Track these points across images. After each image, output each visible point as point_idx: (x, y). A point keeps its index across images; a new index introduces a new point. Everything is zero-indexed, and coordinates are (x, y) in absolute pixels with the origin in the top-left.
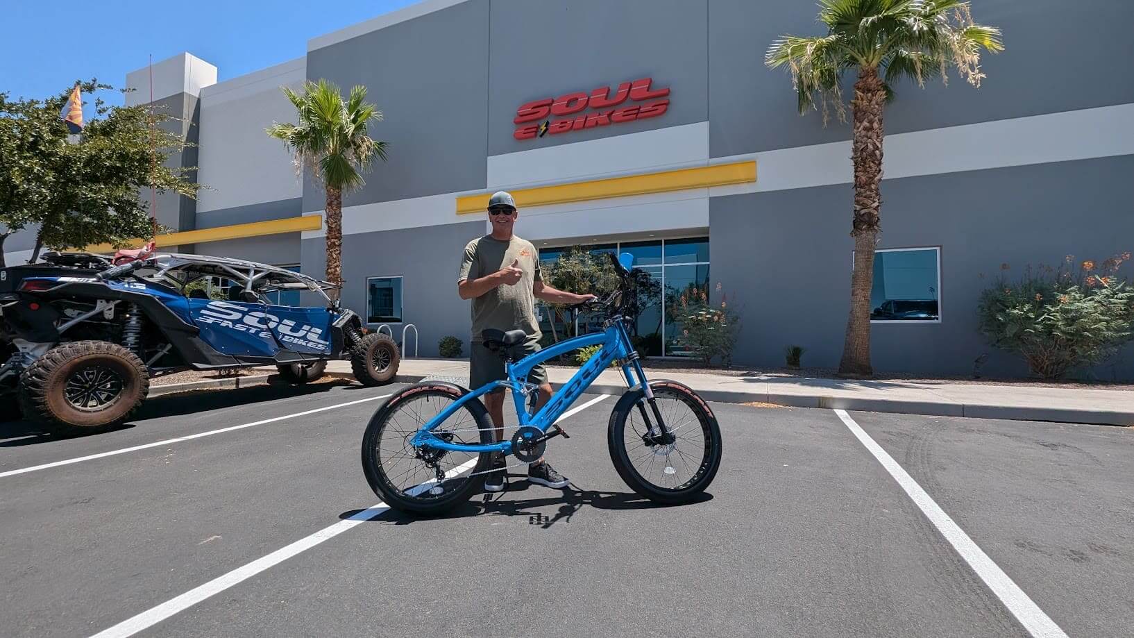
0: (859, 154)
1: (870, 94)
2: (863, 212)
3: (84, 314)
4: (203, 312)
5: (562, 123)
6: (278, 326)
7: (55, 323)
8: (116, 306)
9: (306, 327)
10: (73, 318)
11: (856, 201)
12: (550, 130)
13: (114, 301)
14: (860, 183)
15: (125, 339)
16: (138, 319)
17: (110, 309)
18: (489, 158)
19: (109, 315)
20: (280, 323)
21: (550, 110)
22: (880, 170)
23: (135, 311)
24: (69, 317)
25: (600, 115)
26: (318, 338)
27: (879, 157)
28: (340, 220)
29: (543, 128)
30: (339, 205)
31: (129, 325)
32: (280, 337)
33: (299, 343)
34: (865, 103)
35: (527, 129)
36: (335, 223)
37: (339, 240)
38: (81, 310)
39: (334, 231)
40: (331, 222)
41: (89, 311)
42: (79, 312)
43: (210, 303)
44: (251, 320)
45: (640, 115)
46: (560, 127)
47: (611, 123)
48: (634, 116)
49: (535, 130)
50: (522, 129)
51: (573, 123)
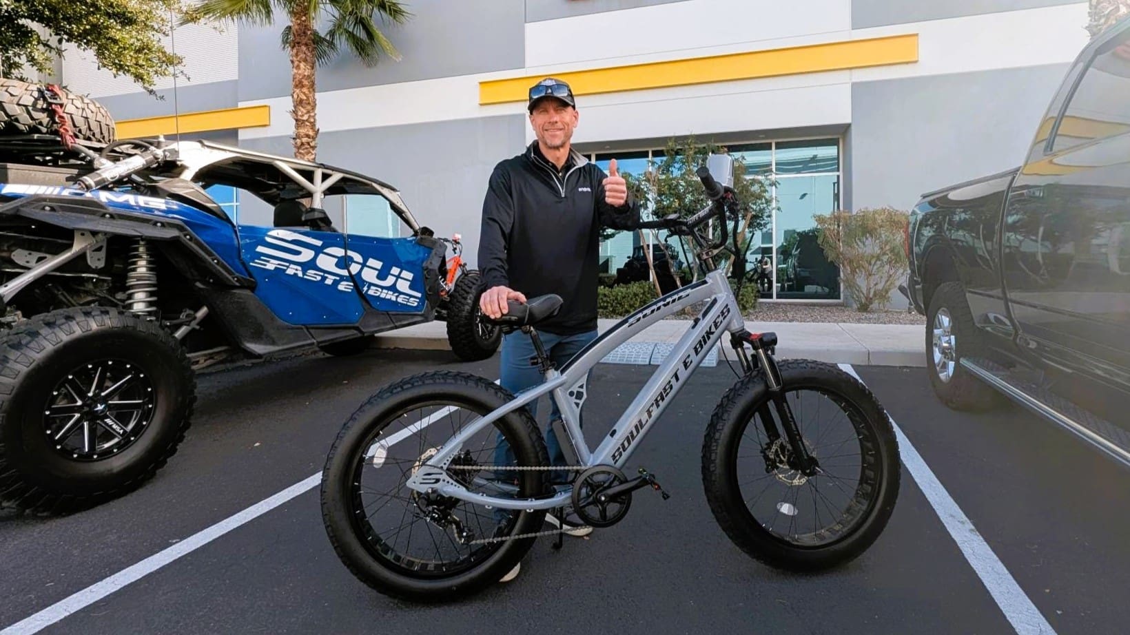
3: (51, 261)
4: (260, 249)
6: (361, 269)
8: (109, 241)
9: (394, 271)
10: (29, 269)
16: (149, 263)
17: (99, 249)
18: (526, 25)
19: (97, 261)
20: (364, 265)
24: (21, 267)
28: (314, 108)
30: (312, 87)
32: (365, 289)
33: (388, 297)
36: (306, 113)
37: (314, 138)
38: (39, 251)
39: (307, 125)
40: (300, 113)
41: (56, 251)
42: (37, 255)
43: (270, 233)
44: (326, 262)
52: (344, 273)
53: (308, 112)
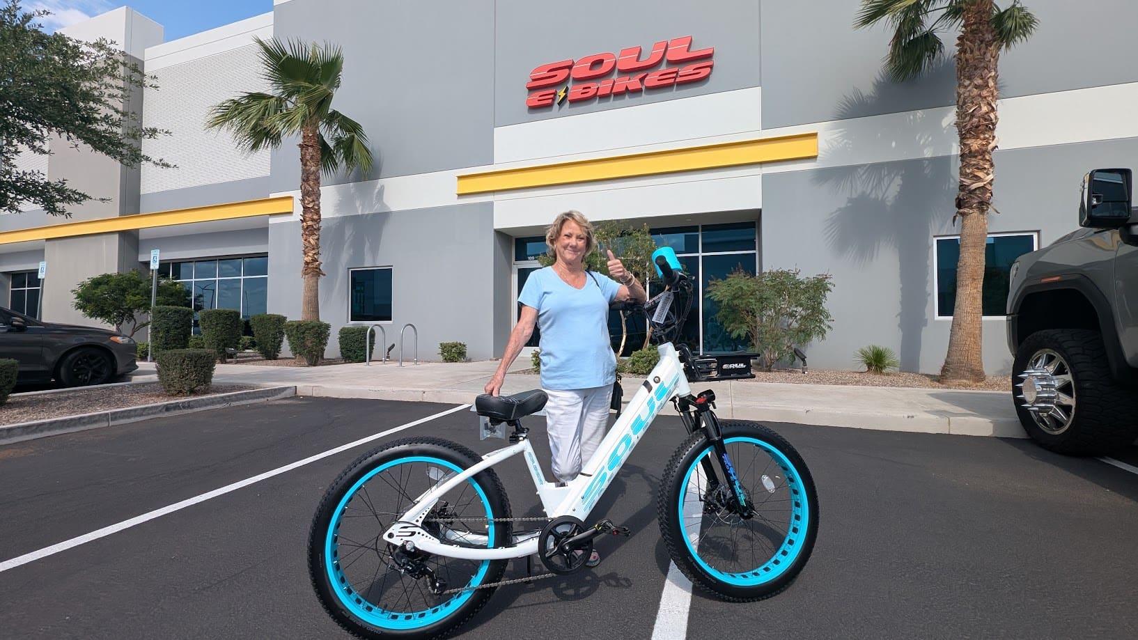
0: (968, 118)
1: (984, 45)
2: (974, 186)
5: (584, 88)
11: (961, 174)
12: (569, 98)
14: (970, 152)
18: (495, 129)
21: (569, 75)
22: (994, 137)
25: (629, 79)
27: (994, 121)
28: (318, 198)
29: (561, 94)
30: (317, 180)
35: (540, 96)
36: (311, 202)
37: (318, 223)
39: (311, 212)
40: (306, 202)
45: (678, 80)
46: (582, 93)
47: (644, 88)
48: (672, 80)
49: (552, 96)
50: (536, 95)
51: (598, 89)
53: (313, 201)
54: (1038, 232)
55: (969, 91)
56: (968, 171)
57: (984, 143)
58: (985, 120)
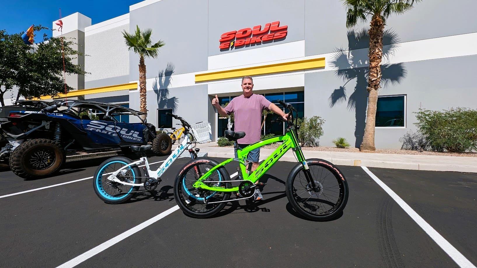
0: (372, 54)
1: (377, 27)
2: (373, 80)
3: (37, 127)
4: (88, 125)
5: (240, 42)
6: (120, 131)
7: (24, 131)
8: (50, 123)
9: (132, 131)
10: (32, 129)
12: (235, 45)
13: (49, 121)
14: (372, 67)
15: (55, 137)
16: (60, 129)
17: (48, 125)
18: (209, 57)
19: (48, 127)
20: (121, 130)
21: (235, 36)
22: (381, 61)
23: (59, 125)
24: (31, 128)
25: (257, 38)
26: (138, 136)
27: (381, 55)
28: (146, 84)
29: (232, 44)
31: (57, 131)
32: (121, 136)
33: (130, 138)
34: (375, 31)
35: (225, 45)
38: (35, 125)
39: (143, 89)
40: (142, 86)
41: (39, 125)
42: (34, 126)
43: (91, 122)
44: (109, 129)
45: (274, 38)
46: (239, 43)
47: (262, 41)
48: (272, 38)
49: (229, 45)
50: (223, 45)
51: (245, 41)
52: (115, 131)
53: (144, 85)
54: (406, 95)
55: (372, 44)
56: (371, 74)
57: (377, 63)
58: (378, 55)
